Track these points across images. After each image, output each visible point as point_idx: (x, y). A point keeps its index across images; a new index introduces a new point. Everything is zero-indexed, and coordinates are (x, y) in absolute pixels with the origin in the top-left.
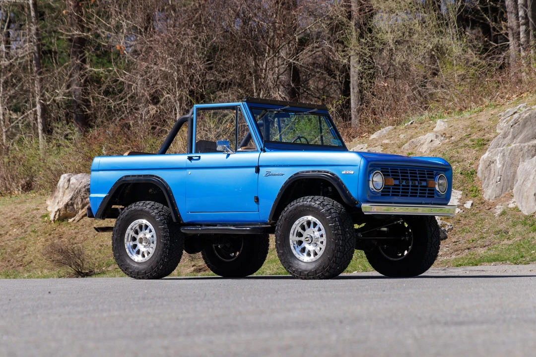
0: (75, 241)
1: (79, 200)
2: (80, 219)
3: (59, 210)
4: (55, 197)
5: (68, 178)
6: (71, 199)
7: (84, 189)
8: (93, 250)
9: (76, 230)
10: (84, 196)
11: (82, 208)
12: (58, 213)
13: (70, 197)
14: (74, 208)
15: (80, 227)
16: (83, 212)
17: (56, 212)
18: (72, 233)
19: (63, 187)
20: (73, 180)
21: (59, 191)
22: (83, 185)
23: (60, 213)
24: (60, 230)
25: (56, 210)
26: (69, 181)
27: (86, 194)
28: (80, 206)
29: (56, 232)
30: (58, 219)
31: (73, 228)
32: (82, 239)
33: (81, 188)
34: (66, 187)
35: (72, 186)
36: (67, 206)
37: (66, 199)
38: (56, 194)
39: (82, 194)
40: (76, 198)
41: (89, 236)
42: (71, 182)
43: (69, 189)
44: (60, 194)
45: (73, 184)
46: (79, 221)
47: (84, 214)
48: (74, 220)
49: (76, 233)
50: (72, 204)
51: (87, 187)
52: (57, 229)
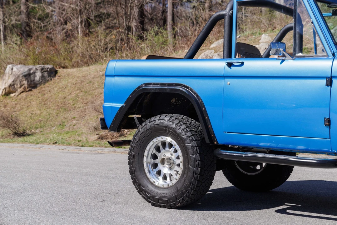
0: (15, 110)
1: (18, 82)
2: (19, 95)
3: (5, 88)
4: (4, 80)
5: (11, 67)
6: (13, 82)
7: (21, 75)
8: (26, 116)
9: (16, 102)
10: (21, 80)
11: (20, 87)
12: (4, 90)
13: (12, 80)
14: (15, 87)
15: (18, 100)
16: (20, 90)
17: (3, 90)
18: (13, 104)
19: (9, 73)
20: (15, 69)
21: (6, 76)
22: (21, 73)
23: (5, 91)
24: (6, 102)
25: (3, 88)
26: (12, 69)
27: (23, 78)
28: (19, 86)
29: (3, 103)
30: (5, 95)
31: (14, 100)
32: (19, 108)
33: (20, 74)
34: (10, 73)
35: (14, 73)
36: (10, 86)
37: (10, 81)
38: (4, 77)
39: (20, 79)
40: (16, 81)
41: (24, 107)
42: (13, 70)
43: (12, 74)
44: (7, 78)
45: (14, 71)
46: (18, 96)
47: (21, 91)
48: (15, 95)
49: (16, 104)
50: (14, 85)
51: (23, 74)
52: (3, 101)
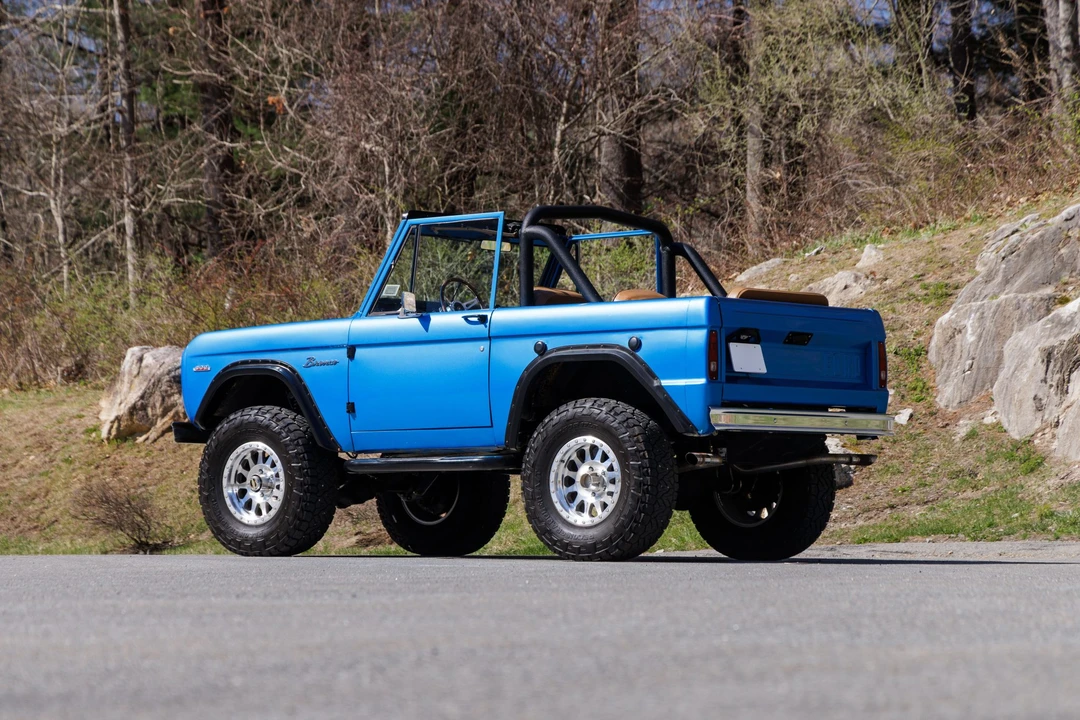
0: (145, 481)
1: (157, 399)
2: (158, 437)
3: (118, 419)
4: (116, 393)
5: (139, 354)
6: (142, 397)
7: (167, 378)
8: (176, 498)
9: (148, 460)
10: (166, 391)
11: (164, 415)
12: (116, 425)
13: (140, 393)
14: (147, 414)
15: (155, 453)
16: (164, 424)
17: (113, 422)
18: (140, 464)
19: (130, 373)
20: (148, 359)
21: (122, 381)
22: (166, 370)
23: (119, 426)
24: (118, 458)
25: (112, 418)
26: (141, 360)
27: (171, 387)
28: (159, 411)
29: (110, 461)
30: (117, 437)
31: (143, 454)
32: (158, 476)
33: (162, 375)
34: (135, 373)
35: (146, 371)
36: (133, 410)
37: (133, 397)
38: (118, 386)
39: (164, 388)
40: (151, 394)
41: (171, 472)
42: (144, 363)
43: (141, 377)
44: (125, 387)
45: (147, 367)
46: (155, 440)
47: (166, 426)
48: (147, 439)
49: (148, 465)
50: (144, 407)
51: (173, 374)
52: (112, 457)
